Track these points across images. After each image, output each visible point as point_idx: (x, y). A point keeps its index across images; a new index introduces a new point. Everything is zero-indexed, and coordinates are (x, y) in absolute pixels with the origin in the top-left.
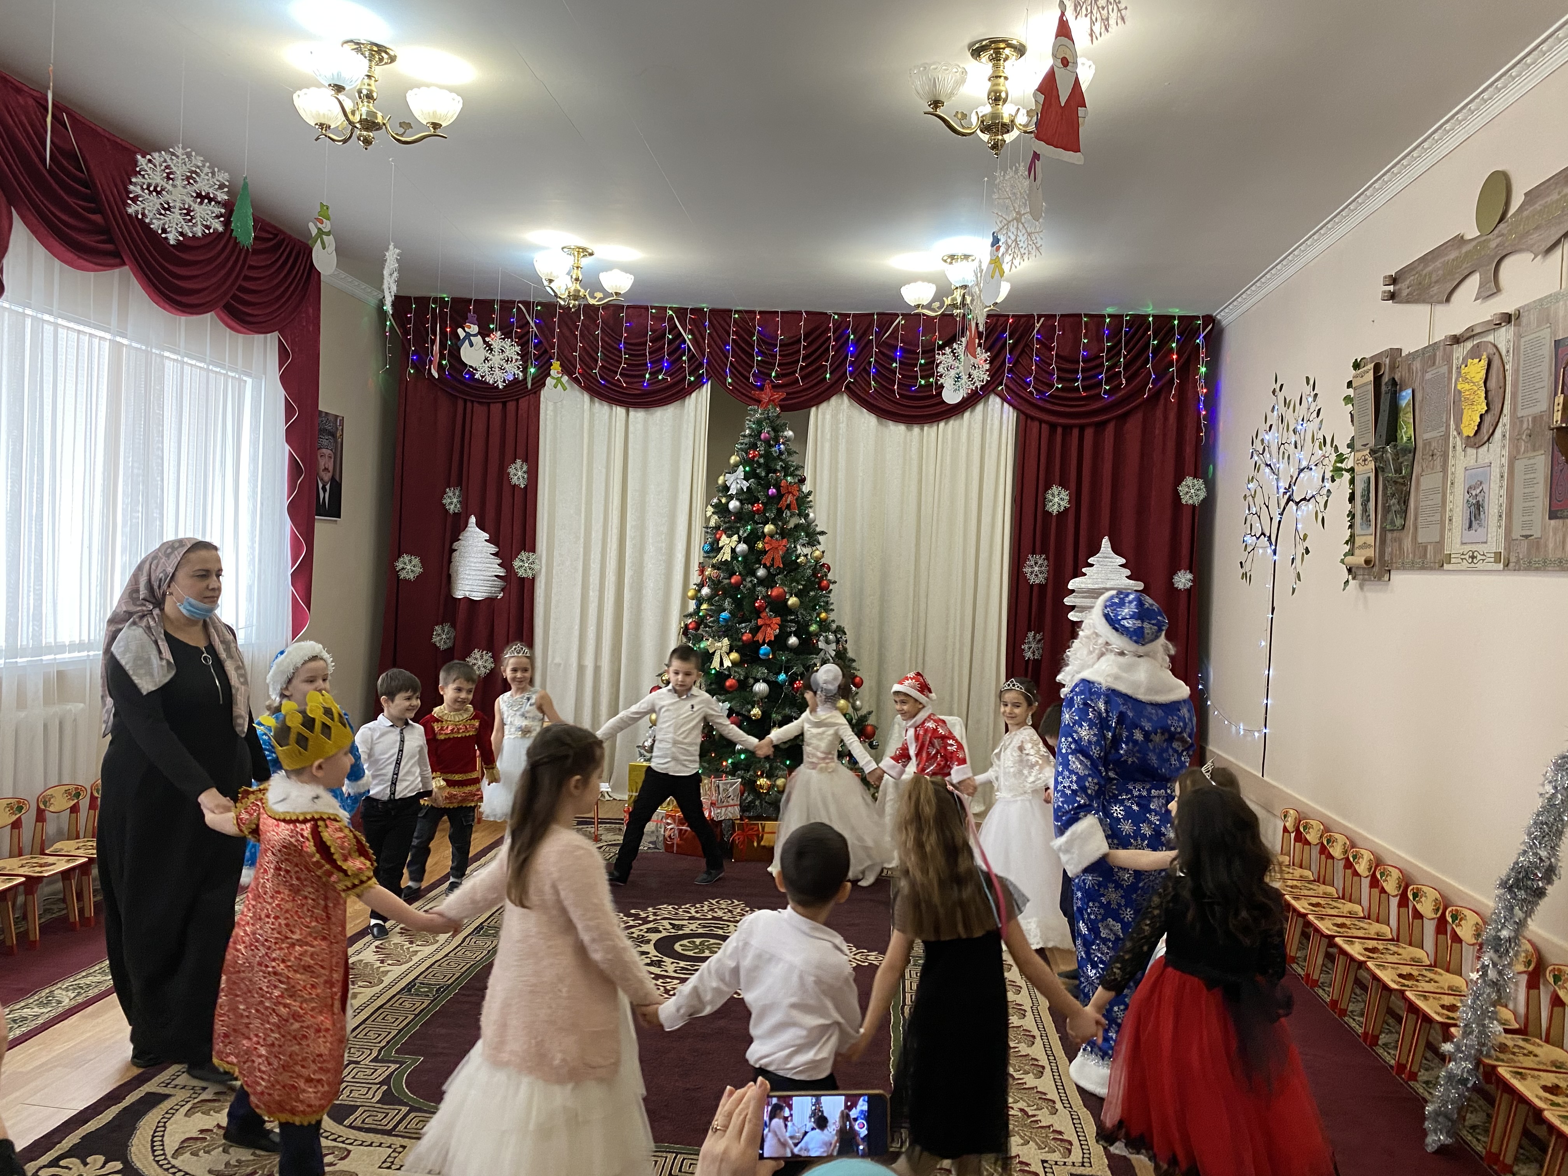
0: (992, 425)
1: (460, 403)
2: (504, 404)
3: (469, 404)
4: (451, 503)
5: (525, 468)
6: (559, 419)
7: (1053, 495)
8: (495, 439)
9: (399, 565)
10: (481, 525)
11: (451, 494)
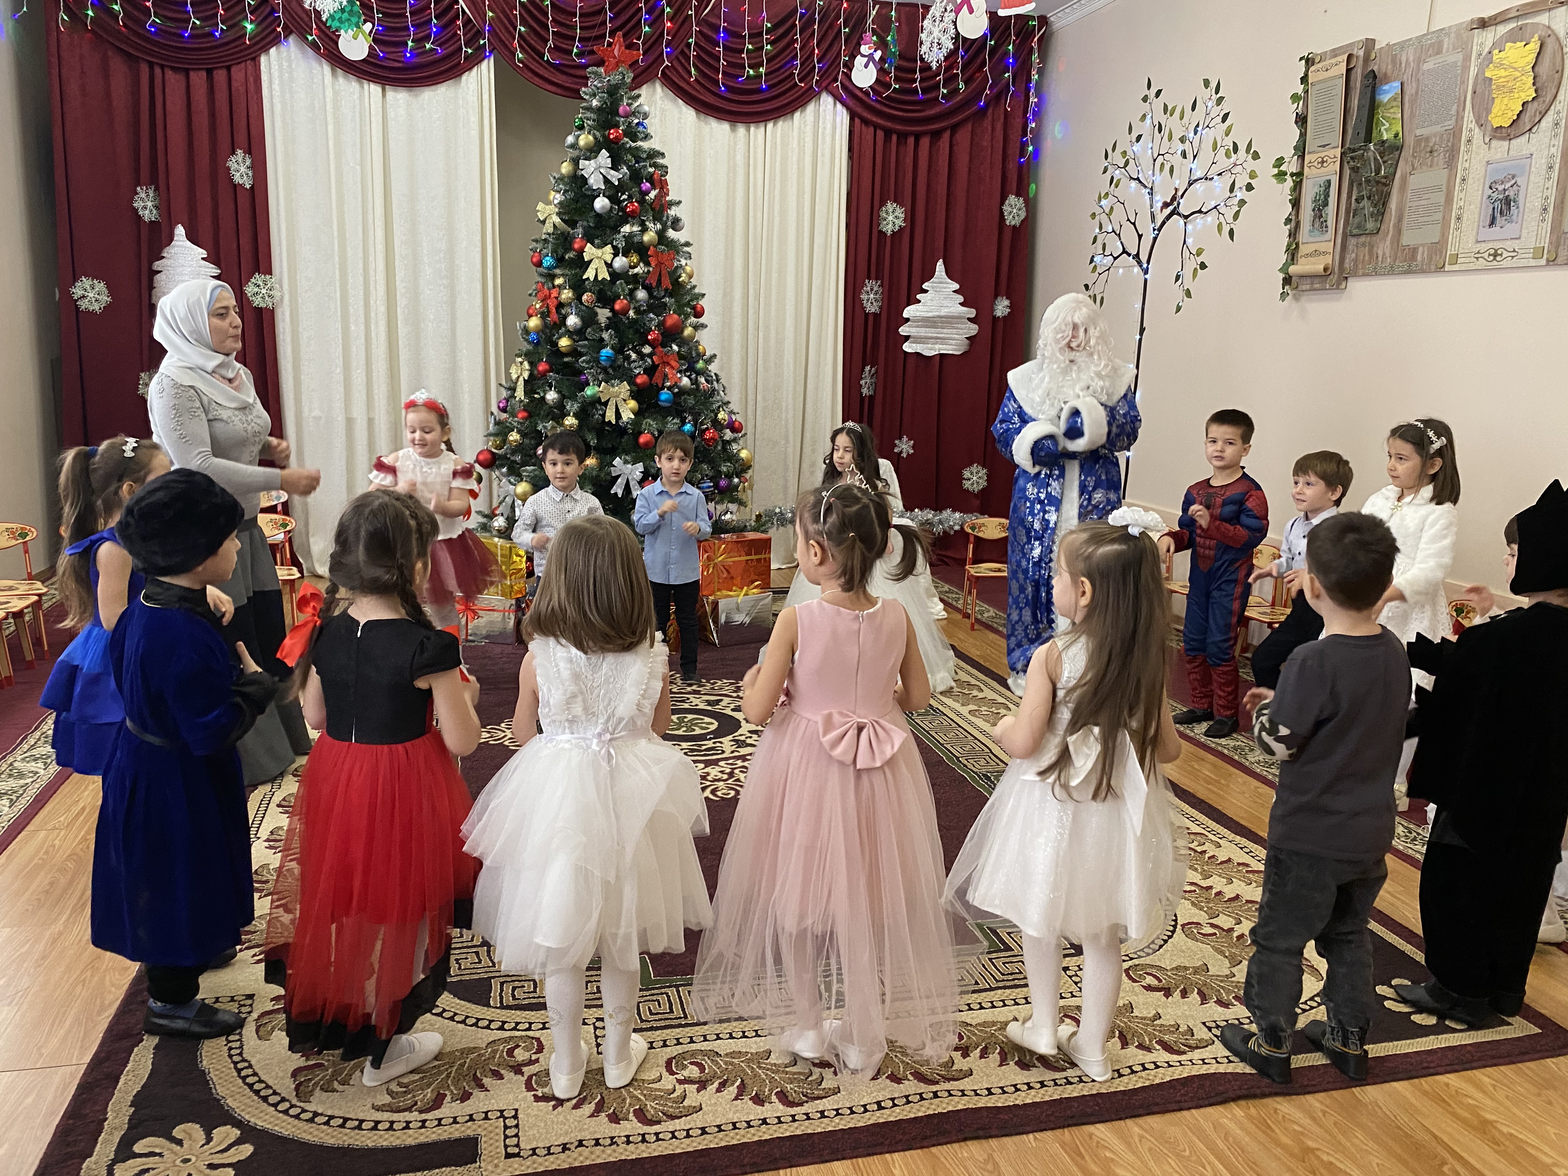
0: (824, 128)
1: (144, 69)
2: (209, 72)
3: (158, 71)
4: (145, 208)
5: (248, 162)
6: (287, 96)
7: (887, 213)
8: (201, 121)
9: (77, 291)
10: (193, 237)
11: (143, 195)
